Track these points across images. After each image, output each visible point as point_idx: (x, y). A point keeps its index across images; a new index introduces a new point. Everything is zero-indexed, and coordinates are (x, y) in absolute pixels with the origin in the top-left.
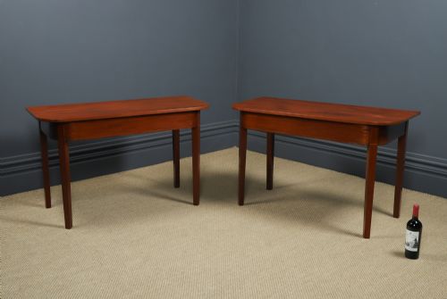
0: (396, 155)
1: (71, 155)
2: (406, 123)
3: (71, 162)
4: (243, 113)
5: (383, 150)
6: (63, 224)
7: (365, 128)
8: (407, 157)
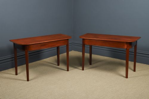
0: (134, 51)
1: (29, 54)
2: (137, 41)
3: (29, 56)
4: (83, 39)
5: (130, 50)
6: (26, 79)
7: (125, 43)
8: (137, 52)
